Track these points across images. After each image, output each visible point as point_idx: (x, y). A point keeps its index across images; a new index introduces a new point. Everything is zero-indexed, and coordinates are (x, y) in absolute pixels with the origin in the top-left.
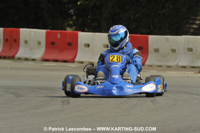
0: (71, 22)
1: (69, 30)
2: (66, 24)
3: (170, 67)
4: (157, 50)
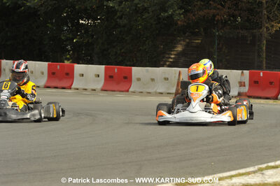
0: (68, 56)
1: (67, 62)
2: (64, 57)
3: (149, 93)
4: (139, 79)
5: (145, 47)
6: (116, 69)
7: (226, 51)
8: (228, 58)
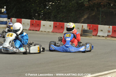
5: (72, 15)
6: (58, 23)
7: (105, 17)
8: (106, 20)
